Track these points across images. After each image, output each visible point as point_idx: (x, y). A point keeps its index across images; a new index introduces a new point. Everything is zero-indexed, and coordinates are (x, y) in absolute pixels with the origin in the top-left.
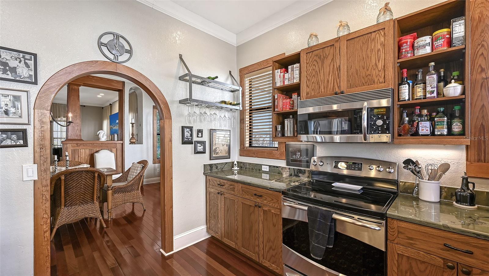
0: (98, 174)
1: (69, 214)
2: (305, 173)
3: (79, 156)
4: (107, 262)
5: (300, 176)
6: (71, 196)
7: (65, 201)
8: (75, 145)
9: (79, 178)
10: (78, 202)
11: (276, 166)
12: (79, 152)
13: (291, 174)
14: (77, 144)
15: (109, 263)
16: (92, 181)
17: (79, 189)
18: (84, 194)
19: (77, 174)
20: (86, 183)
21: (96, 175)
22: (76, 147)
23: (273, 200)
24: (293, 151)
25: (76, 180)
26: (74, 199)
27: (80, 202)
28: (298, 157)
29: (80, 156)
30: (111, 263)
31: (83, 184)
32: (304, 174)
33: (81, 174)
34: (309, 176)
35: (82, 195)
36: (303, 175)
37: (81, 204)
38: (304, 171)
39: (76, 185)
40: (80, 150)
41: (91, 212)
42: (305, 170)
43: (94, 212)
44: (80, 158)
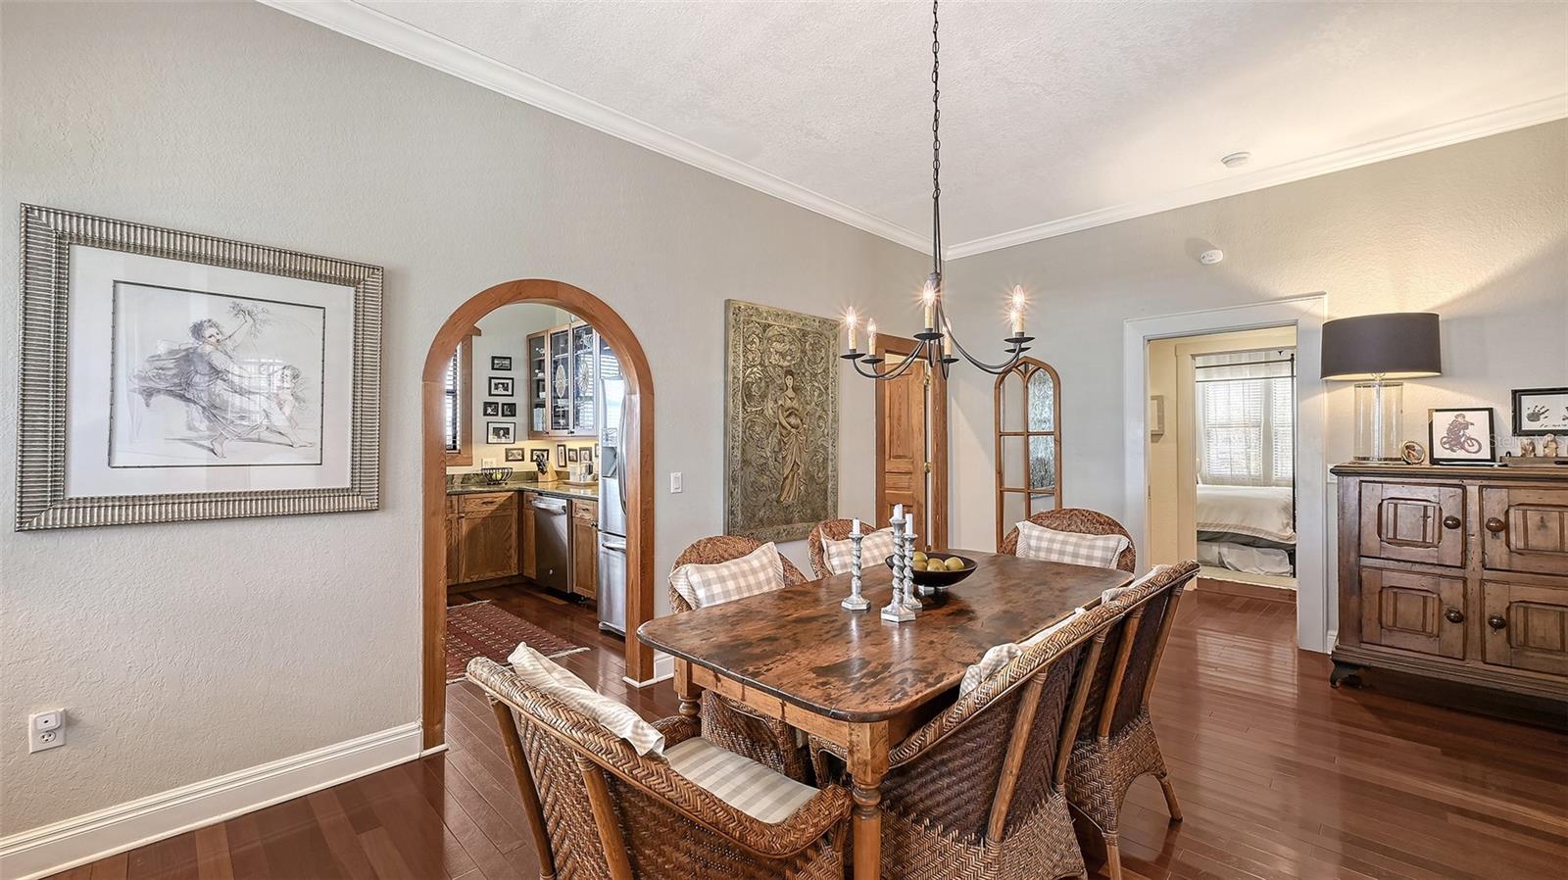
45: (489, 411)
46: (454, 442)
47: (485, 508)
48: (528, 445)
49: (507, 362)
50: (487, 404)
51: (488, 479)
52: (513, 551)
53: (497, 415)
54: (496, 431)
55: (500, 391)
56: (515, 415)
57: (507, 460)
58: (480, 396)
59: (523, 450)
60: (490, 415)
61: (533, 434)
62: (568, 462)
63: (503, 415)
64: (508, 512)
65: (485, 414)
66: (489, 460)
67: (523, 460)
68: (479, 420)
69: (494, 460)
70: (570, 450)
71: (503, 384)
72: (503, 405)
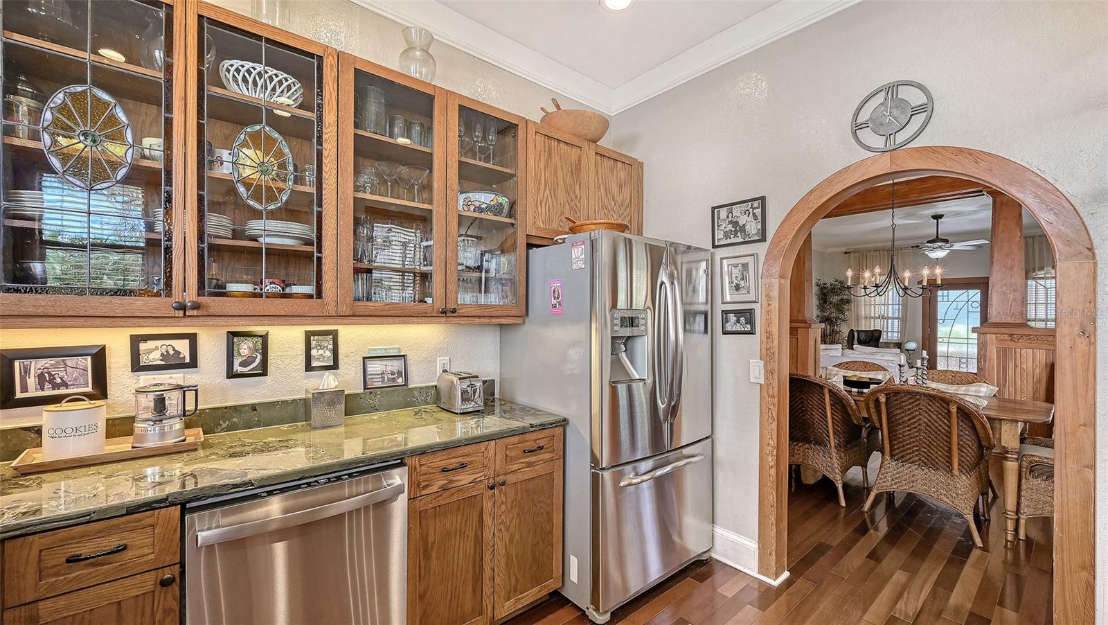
0: (958, 408)
1: (898, 475)
3: (1016, 366)
4: (900, 602)
6: (901, 440)
7: (891, 447)
8: (1006, 337)
9: (913, 407)
10: (917, 458)
12: (1018, 355)
14: (1011, 335)
15: (901, 605)
16: (945, 421)
17: (916, 432)
18: (928, 445)
19: (910, 399)
20: (929, 421)
21: (954, 409)
22: (1008, 343)
25: (909, 409)
26: (908, 449)
27: (920, 459)
29: (1018, 363)
30: (904, 609)
31: (924, 422)
33: (918, 400)
35: (926, 446)
37: (922, 464)
39: (909, 420)
40: (1018, 350)
41: (945, 492)
43: (952, 496)
44: (1018, 370)
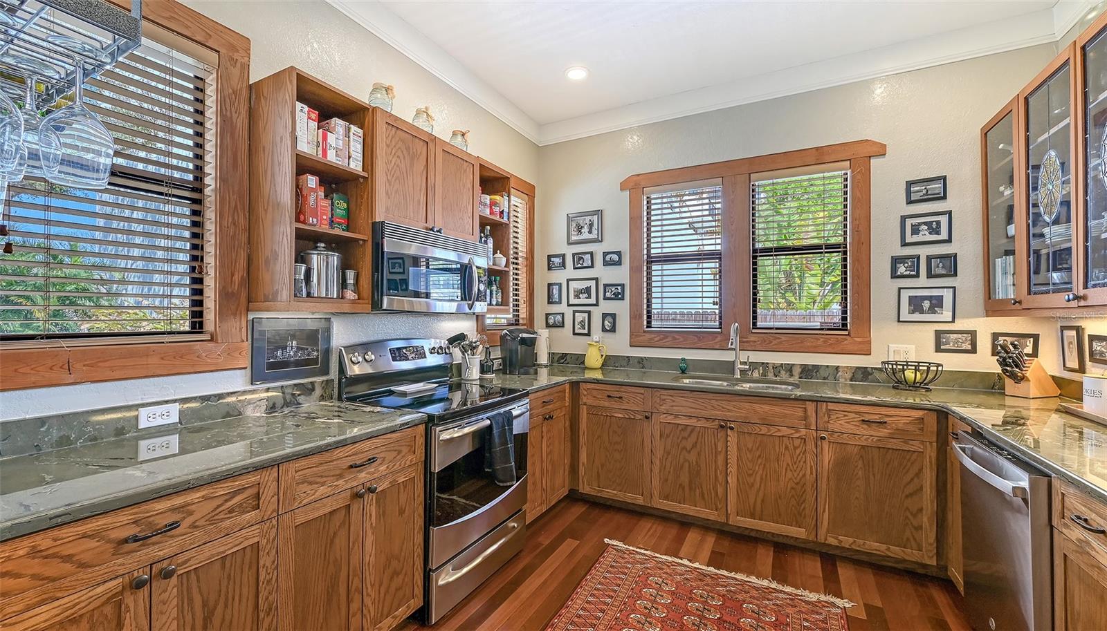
2: (313, 389)
5: (300, 401)
11: (215, 396)
13: (274, 404)
23: (399, 452)
24: (277, 338)
28: (292, 353)
32: (310, 394)
34: (322, 395)
36: (307, 398)
38: (310, 387)
42: (312, 383)
45: (902, 269)
46: (844, 319)
47: (864, 430)
48: (985, 327)
49: (938, 186)
50: (896, 261)
51: (894, 376)
52: (925, 519)
53: (918, 276)
54: (916, 304)
55: (925, 236)
56: (955, 274)
57: (938, 350)
58: (885, 246)
59: (973, 334)
60: (903, 276)
61: (994, 307)
62: (1088, 364)
63: (930, 275)
64: (915, 446)
65: (894, 275)
66: (902, 347)
67: (973, 350)
68: (883, 288)
69: (912, 348)
70: (1093, 338)
71: (929, 224)
72: (929, 258)
